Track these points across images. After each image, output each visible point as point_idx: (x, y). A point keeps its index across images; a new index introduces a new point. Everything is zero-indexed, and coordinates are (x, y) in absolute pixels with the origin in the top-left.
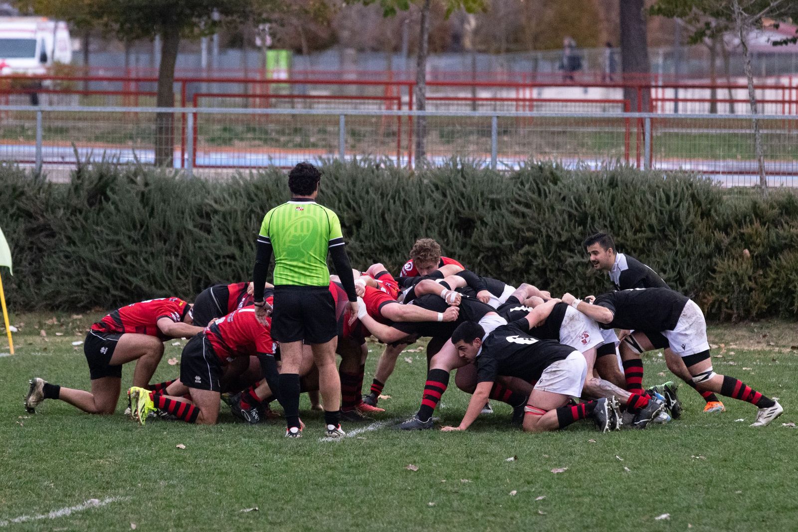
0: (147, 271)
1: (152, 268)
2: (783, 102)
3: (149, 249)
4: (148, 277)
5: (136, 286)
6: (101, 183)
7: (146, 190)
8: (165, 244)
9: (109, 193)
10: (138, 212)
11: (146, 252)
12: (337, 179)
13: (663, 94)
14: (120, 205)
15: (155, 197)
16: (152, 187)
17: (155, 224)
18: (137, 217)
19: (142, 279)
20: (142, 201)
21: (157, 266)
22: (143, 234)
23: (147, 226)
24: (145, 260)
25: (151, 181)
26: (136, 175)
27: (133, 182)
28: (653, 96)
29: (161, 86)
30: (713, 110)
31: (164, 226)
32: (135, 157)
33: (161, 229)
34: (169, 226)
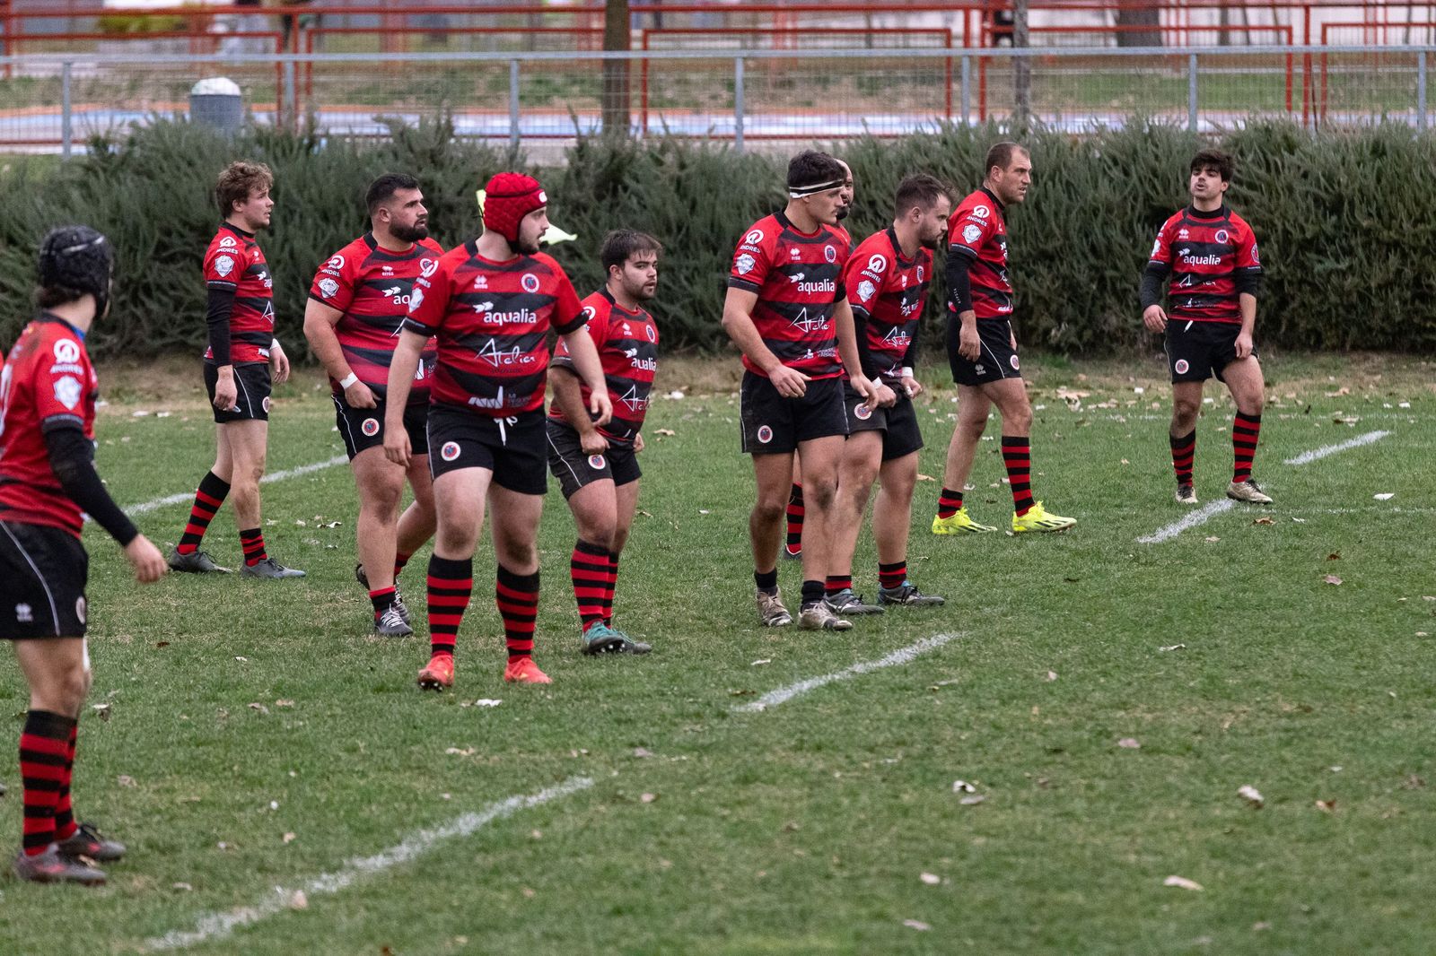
0: (689, 295)
1: (698, 290)
2: (1366, 25)
3: (692, 263)
4: (692, 304)
5: (675, 317)
6: (613, 166)
7: (683, 174)
8: (715, 254)
9: (627, 180)
10: (674, 209)
11: (687, 268)
12: (967, 152)
13: (1188, 18)
14: (646, 197)
15: (697, 185)
16: (692, 169)
17: (699, 223)
18: (672, 214)
19: (683, 307)
20: (678, 190)
21: (706, 287)
22: (681, 242)
23: (688, 229)
24: (687, 279)
25: (688, 162)
26: (663, 150)
27: (659, 163)
28: (1163, 22)
29: (609, 18)
30: (1224, 41)
31: (712, 225)
32: (666, 127)
33: (708, 231)
34: (720, 227)
